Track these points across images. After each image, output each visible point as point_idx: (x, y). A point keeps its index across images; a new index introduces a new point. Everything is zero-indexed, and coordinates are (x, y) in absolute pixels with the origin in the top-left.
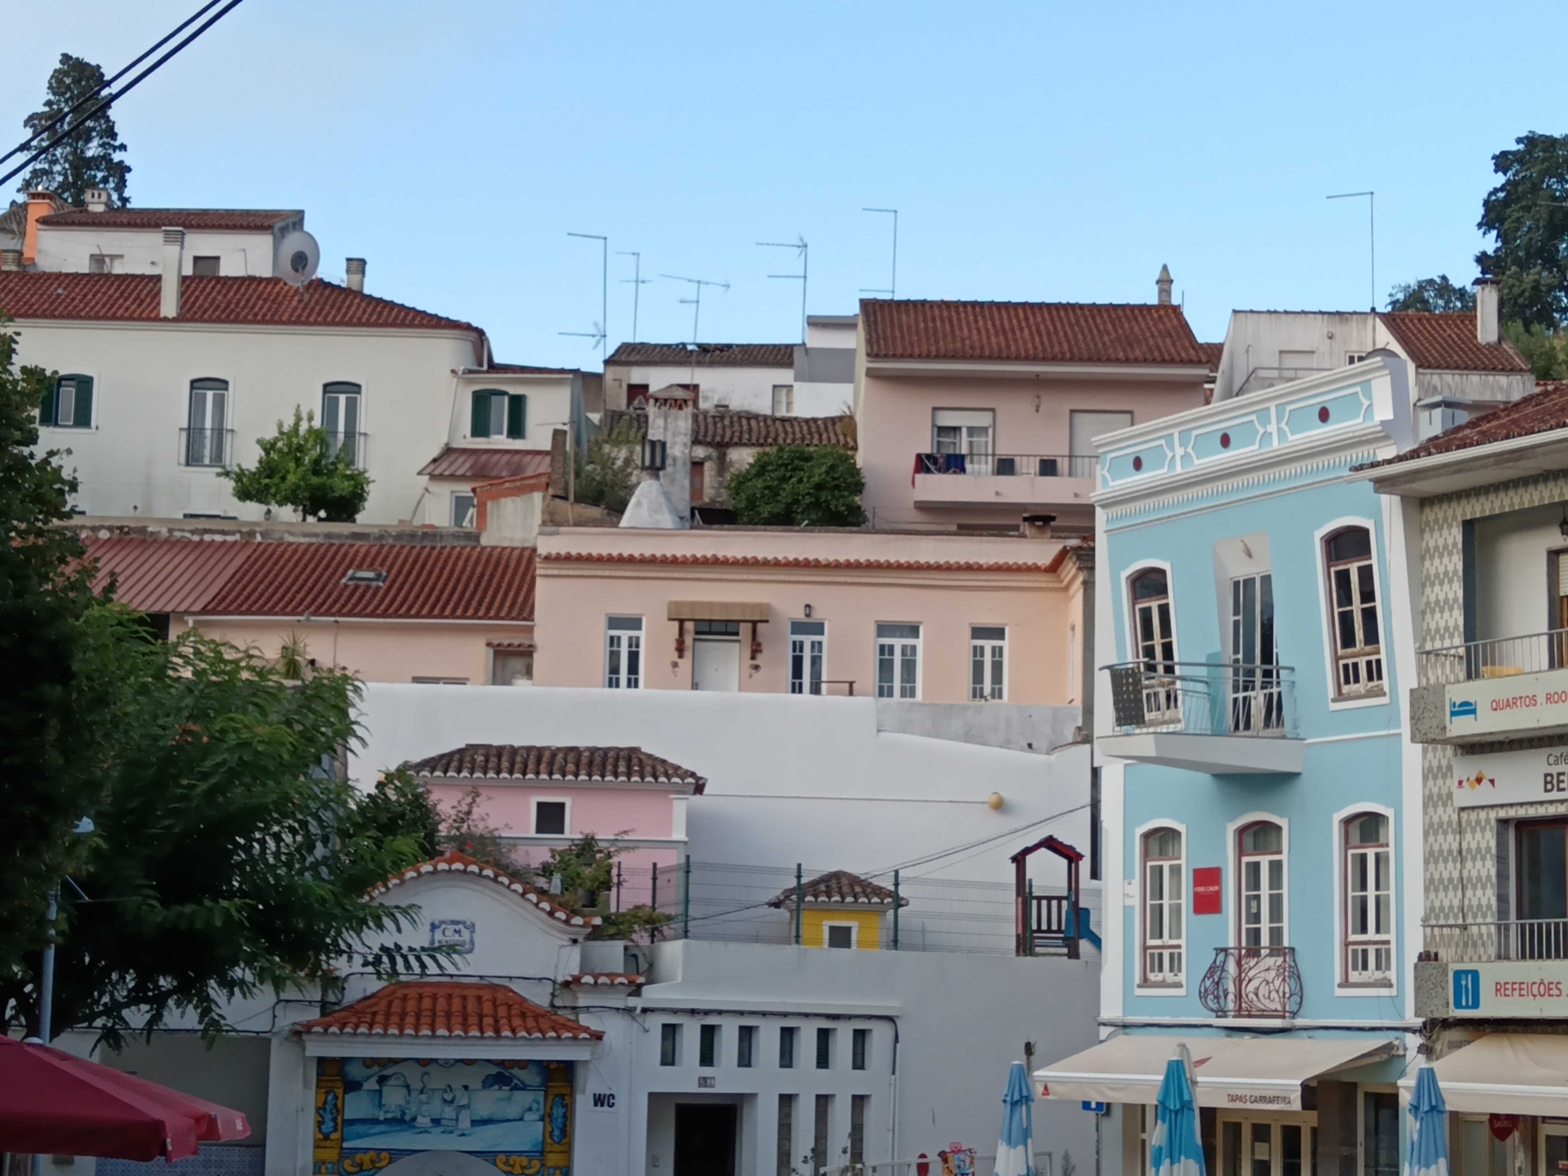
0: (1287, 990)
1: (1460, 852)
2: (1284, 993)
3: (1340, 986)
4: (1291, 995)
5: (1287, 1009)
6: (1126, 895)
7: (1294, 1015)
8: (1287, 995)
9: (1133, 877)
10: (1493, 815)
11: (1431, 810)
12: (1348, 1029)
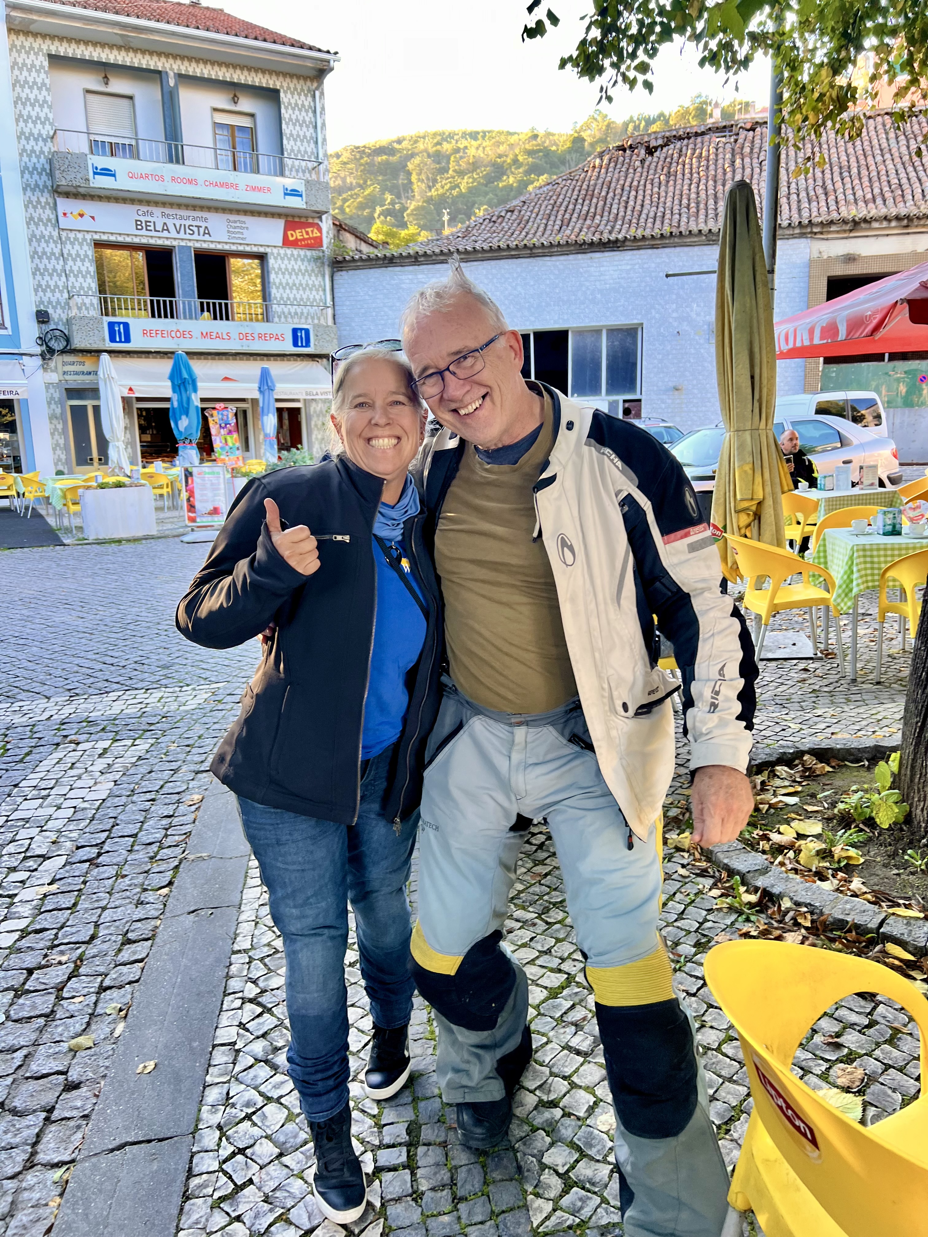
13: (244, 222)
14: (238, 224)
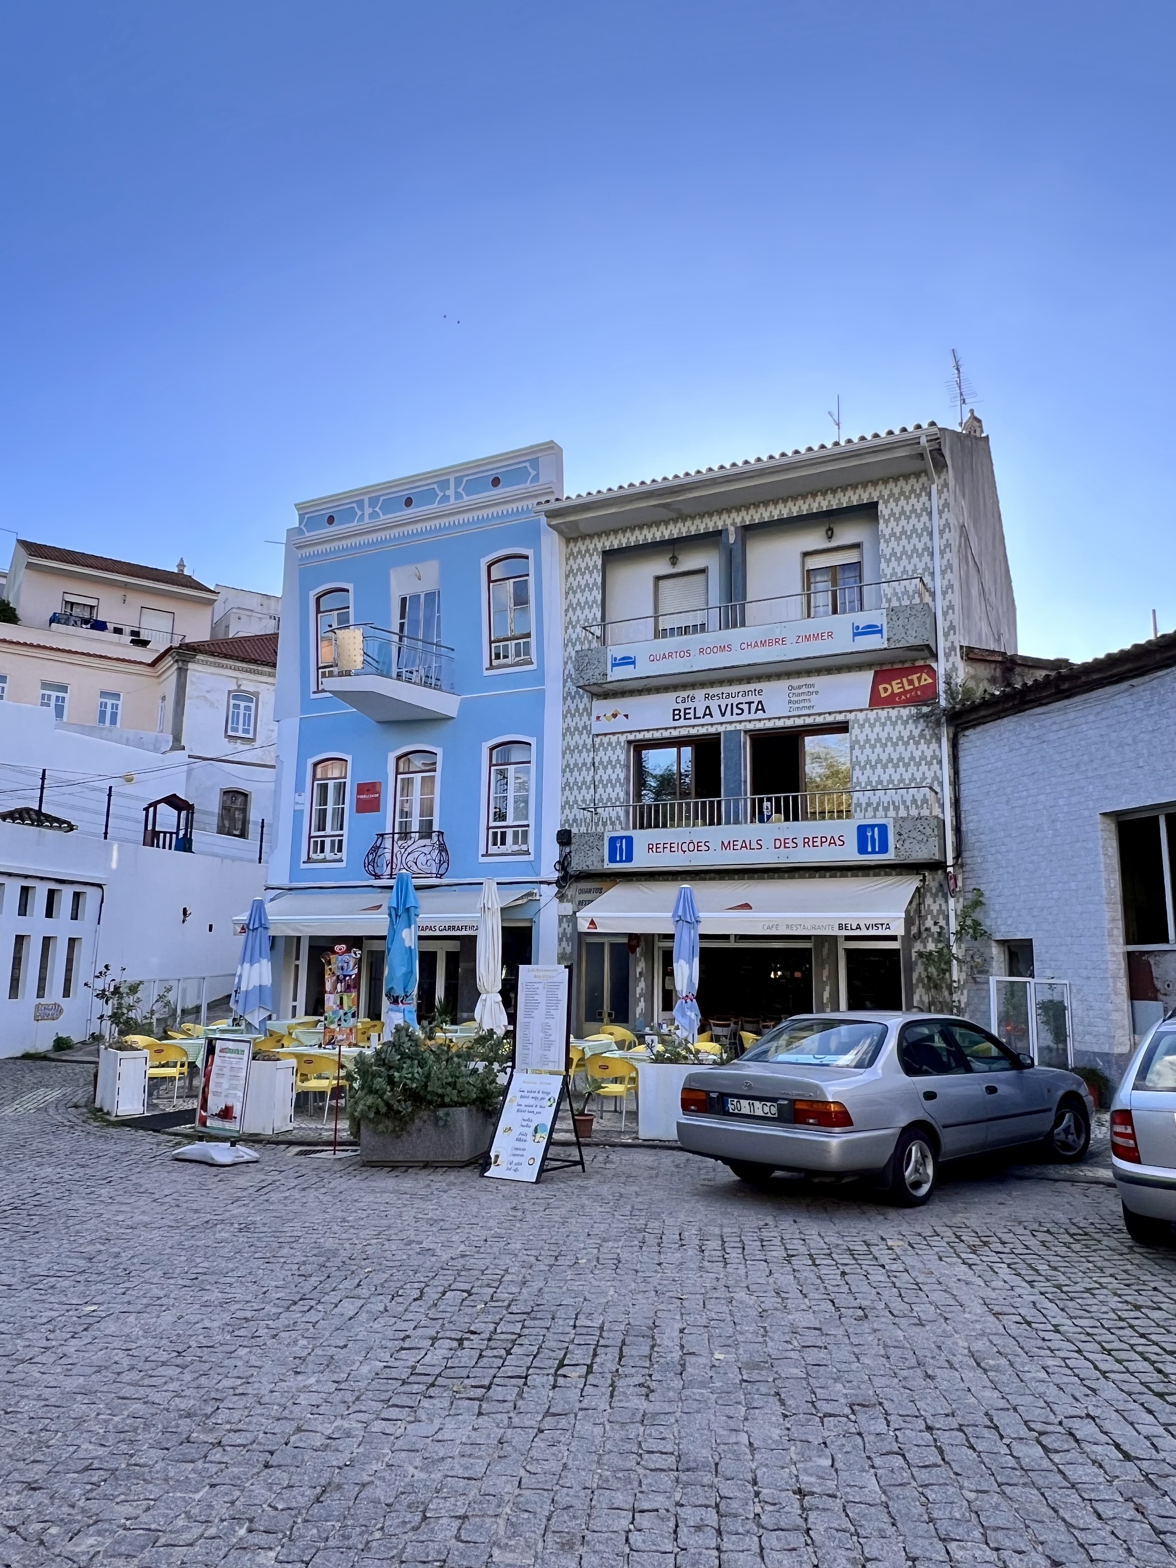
1: (593, 764)
2: (440, 861)
3: (483, 856)
5: (440, 872)
6: (296, 804)
10: (623, 738)
11: (568, 737)
13: (813, 685)
14: (804, 690)
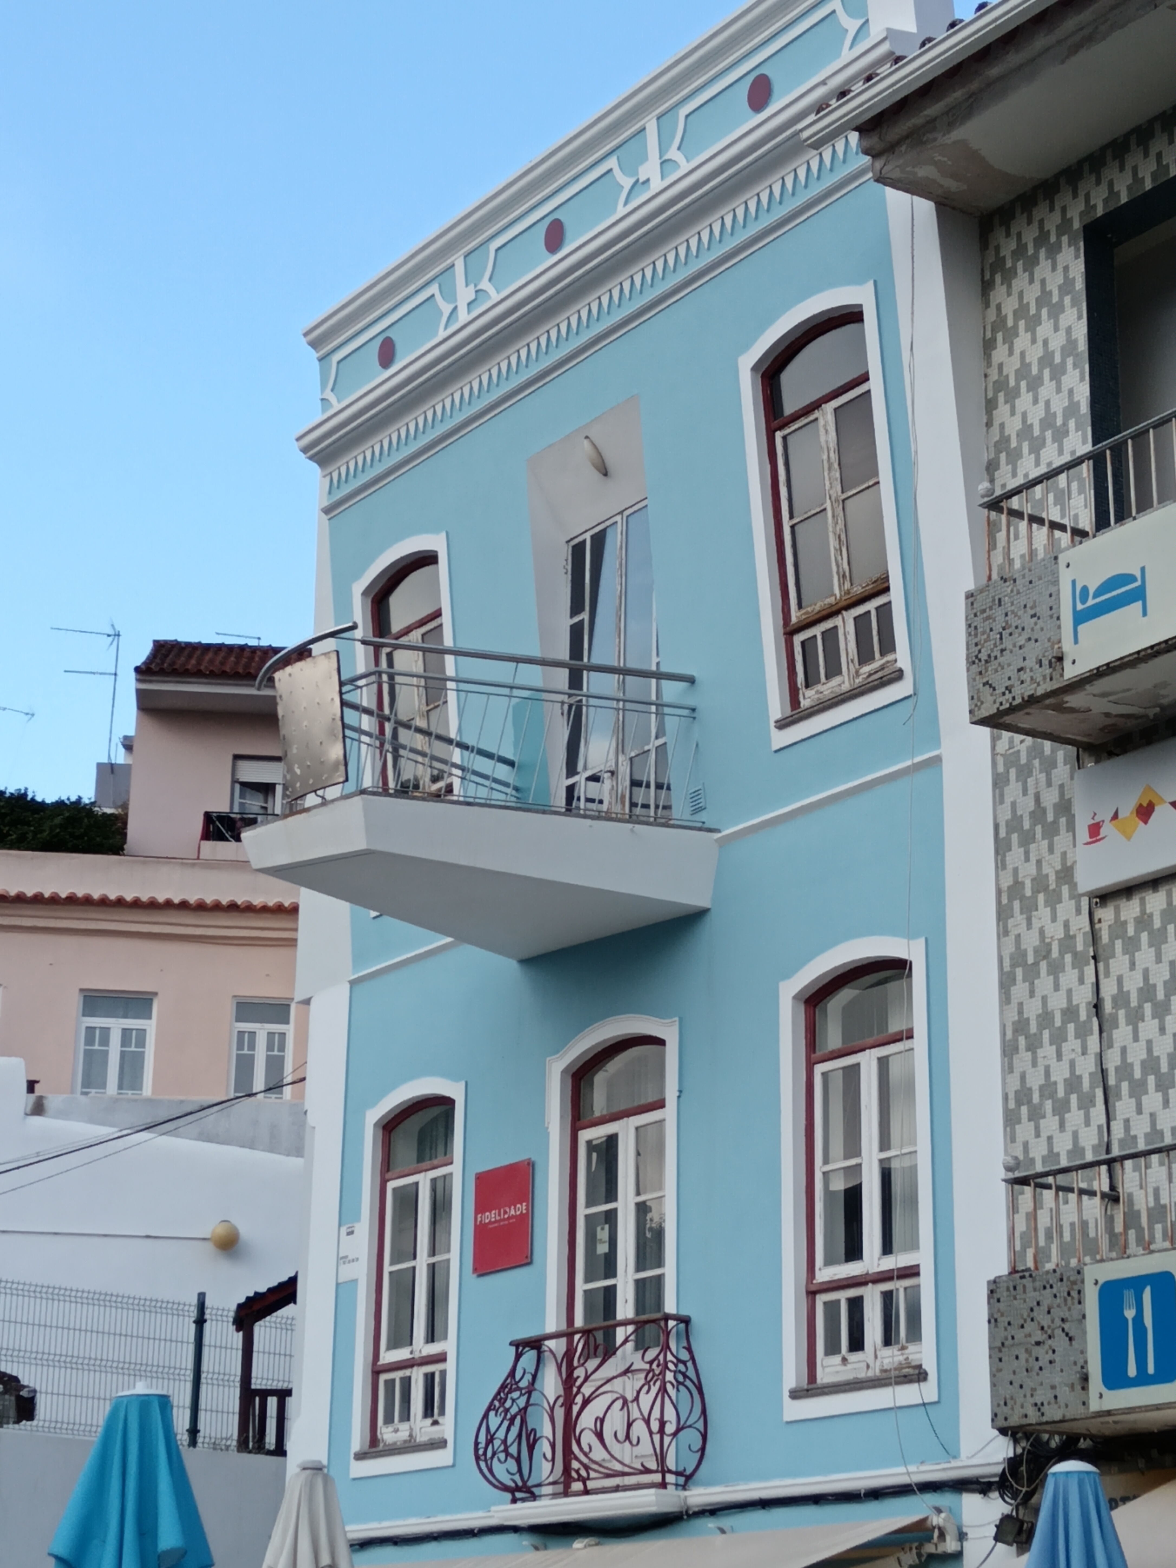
0: (670, 1414)
1: (1097, 1007)
2: (662, 1424)
3: (796, 1394)
4: (678, 1430)
5: (671, 1463)
6: (342, 1260)
7: (687, 1479)
8: (670, 1428)
9: (358, 1219)
11: (1018, 920)
12: (817, 1499)
